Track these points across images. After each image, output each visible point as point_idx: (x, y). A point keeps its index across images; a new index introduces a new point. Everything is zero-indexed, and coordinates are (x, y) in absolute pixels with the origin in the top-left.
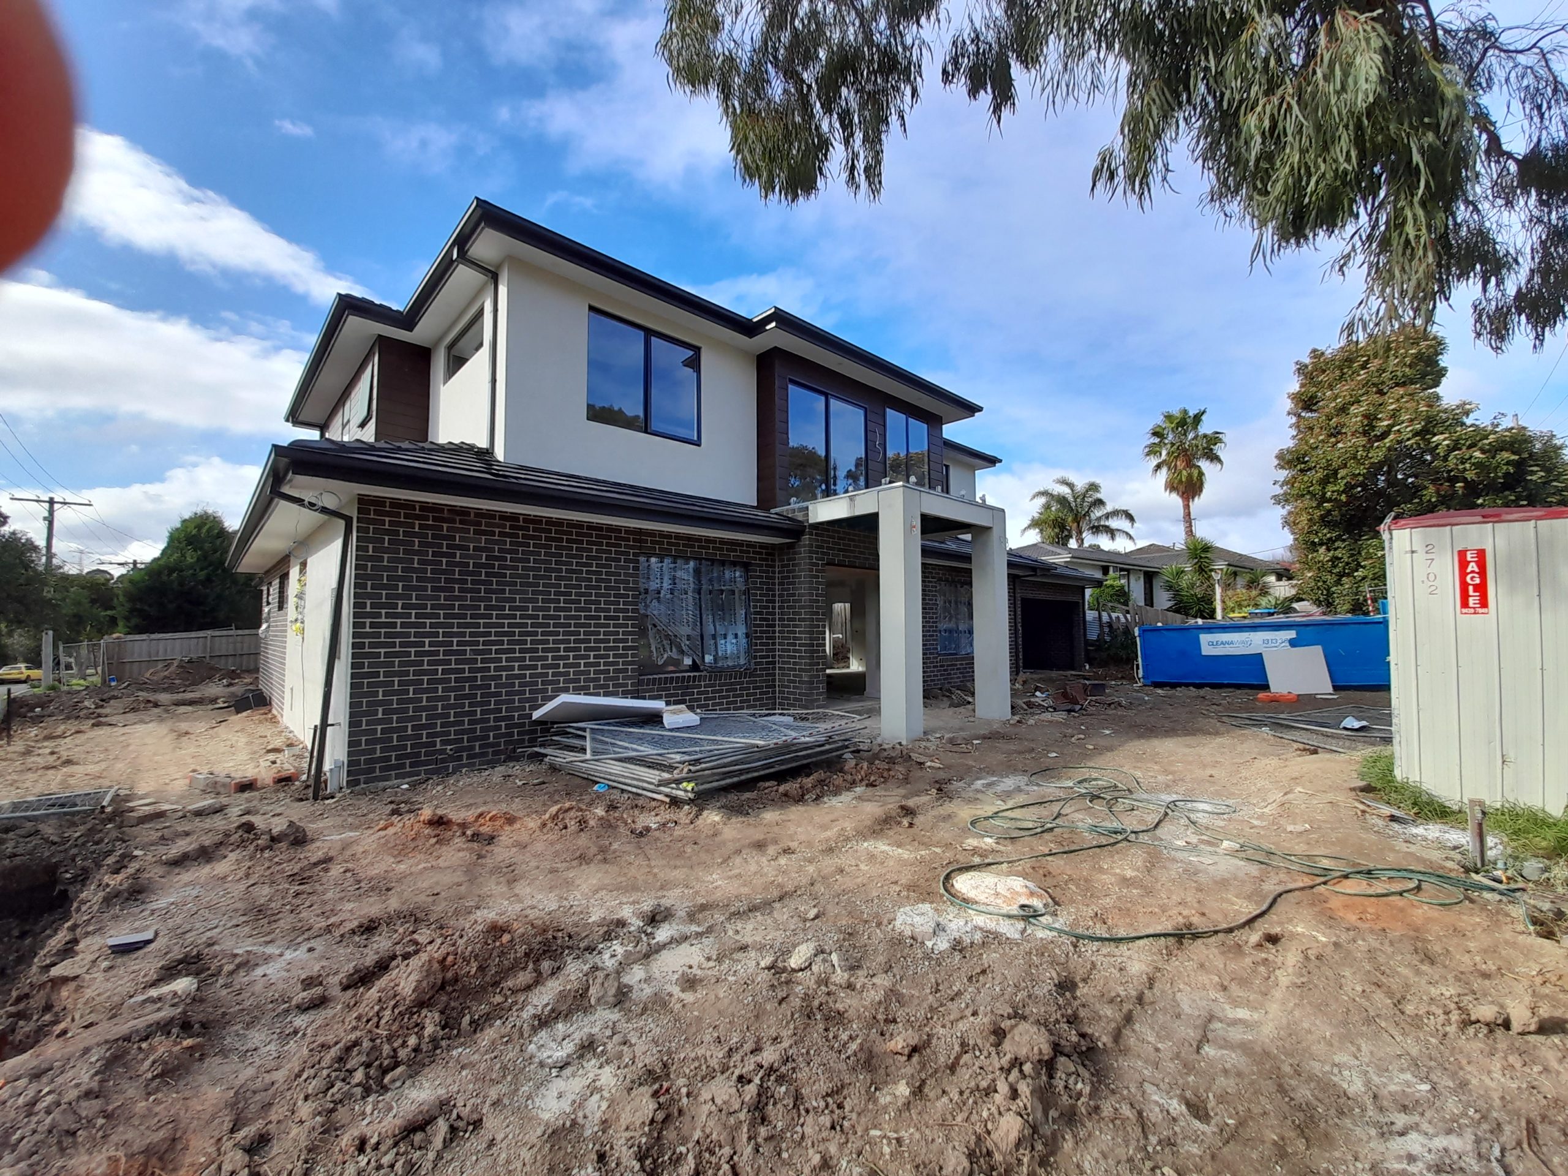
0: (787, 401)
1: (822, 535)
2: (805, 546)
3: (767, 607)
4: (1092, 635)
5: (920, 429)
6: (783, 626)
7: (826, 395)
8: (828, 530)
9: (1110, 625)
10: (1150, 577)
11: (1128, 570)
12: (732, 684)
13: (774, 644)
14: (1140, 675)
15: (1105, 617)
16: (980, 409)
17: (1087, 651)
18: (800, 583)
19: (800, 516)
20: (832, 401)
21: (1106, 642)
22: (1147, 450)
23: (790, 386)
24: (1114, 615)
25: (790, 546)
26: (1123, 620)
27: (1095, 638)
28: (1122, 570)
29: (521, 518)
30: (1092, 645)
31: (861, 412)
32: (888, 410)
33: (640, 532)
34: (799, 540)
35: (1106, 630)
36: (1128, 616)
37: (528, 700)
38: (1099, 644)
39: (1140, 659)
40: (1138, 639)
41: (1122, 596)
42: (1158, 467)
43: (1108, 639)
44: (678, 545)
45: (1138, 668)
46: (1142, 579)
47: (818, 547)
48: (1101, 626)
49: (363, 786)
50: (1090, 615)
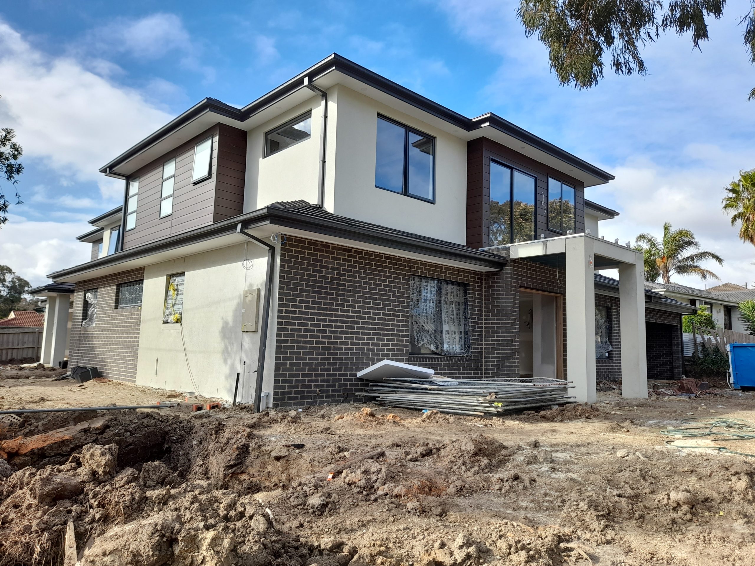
0: (490, 174)
1: (517, 267)
2: (507, 274)
3: (478, 315)
4: (688, 352)
5: (569, 191)
6: (488, 328)
7: (512, 169)
8: (521, 263)
9: (703, 345)
10: (729, 310)
11: (711, 304)
12: (458, 365)
13: (481, 340)
14: (732, 381)
15: (699, 338)
16: (613, 178)
17: (684, 365)
18: (502, 299)
19: (503, 254)
20: (516, 174)
21: (700, 358)
22: (724, 203)
23: (491, 163)
24: (706, 337)
25: (495, 274)
26: (713, 341)
27: (690, 355)
28: (706, 303)
29: (353, 250)
30: (688, 361)
31: (532, 181)
32: (550, 180)
33: (410, 261)
34: (502, 269)
35: (700, 348)
36: (718, 338)
37: (354, 365)
38: (694, 360)
39: (731, 369)
40: (729, 354)
41: (709, 322)
42: (734, 219)
43: (701, 356)
44: (430, 270)
45: (729, 376)
46: (722, 312)
47: (515, 274)
48: (695, 344)
49: (280, 408)
50: (687, 337)
